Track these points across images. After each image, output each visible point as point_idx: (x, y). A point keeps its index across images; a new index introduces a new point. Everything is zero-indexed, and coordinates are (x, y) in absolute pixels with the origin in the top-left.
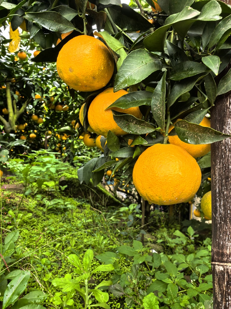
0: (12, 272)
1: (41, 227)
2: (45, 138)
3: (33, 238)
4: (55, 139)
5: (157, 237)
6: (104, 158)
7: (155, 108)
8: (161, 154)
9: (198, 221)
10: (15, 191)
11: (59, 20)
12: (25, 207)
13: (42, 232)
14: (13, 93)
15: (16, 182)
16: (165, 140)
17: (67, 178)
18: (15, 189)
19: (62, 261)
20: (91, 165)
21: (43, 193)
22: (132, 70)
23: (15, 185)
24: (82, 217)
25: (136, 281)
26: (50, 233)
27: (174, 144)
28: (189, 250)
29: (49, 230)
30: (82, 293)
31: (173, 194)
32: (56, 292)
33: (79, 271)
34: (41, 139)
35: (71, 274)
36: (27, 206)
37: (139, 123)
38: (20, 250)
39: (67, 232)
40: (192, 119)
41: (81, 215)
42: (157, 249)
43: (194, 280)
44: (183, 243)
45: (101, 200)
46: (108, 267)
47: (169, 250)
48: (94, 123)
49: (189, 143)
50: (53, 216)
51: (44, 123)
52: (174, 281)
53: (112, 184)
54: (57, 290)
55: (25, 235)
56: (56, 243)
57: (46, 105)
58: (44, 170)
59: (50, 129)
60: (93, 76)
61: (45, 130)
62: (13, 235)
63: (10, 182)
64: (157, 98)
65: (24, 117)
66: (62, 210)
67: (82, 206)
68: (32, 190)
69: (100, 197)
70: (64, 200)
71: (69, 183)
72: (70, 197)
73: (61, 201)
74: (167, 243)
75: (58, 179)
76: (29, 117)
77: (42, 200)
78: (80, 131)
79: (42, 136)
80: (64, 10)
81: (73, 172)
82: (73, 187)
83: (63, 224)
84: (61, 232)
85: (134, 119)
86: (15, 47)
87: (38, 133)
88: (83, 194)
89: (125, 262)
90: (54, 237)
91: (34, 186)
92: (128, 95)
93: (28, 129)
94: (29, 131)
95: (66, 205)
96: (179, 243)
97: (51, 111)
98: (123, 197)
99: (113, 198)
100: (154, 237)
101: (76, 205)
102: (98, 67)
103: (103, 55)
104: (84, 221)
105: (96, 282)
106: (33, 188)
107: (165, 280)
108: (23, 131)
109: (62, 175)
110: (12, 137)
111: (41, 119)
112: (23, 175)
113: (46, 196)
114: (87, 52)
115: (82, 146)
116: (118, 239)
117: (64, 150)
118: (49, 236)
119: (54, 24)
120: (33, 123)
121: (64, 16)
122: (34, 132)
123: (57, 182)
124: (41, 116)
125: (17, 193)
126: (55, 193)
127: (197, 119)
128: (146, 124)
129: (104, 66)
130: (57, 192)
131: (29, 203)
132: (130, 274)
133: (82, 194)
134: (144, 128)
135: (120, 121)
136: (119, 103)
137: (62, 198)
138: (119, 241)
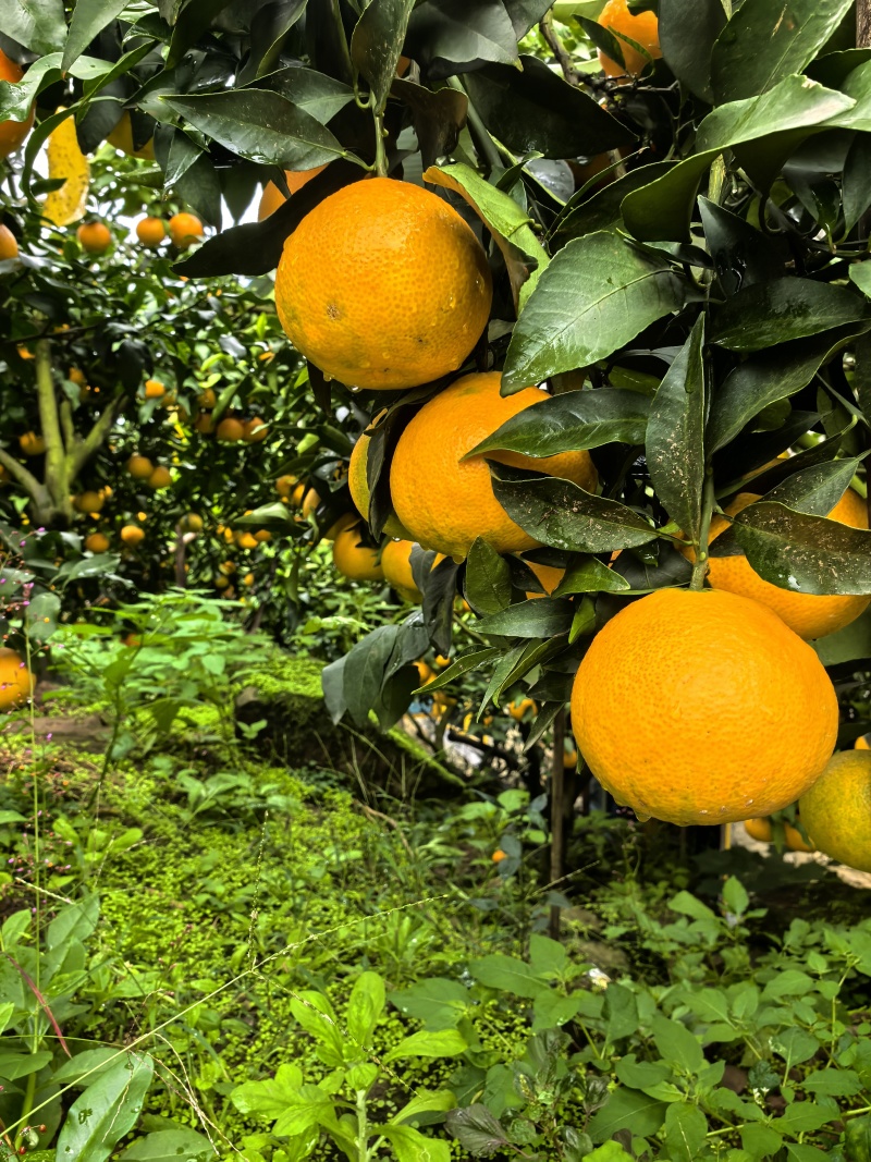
0: (78, 1057)
1: (174, 880)
2: (179, 541)
3: (147, 923)
4: (215, 544)
5: (604, 916)
6: (422, 625)
7: (661, 454)
8: (687, 632)
9: (757, 855)
10: (72, 743)
11: (285, 120)
12: (111, 806)
13: (179, 900)
14: (60, 374)
15: (74, 709)
16: (698, 574)
17: (266, 693)
18: (72, 735)
19: (260, 1013)
20: (374, 652)
21: (178, 750)
22: (572, 311)
23: (72, 720)
24: (323, 840)
25: (550, 1094)
26: (208, 902)
27: (726, 587)
28: (727, 968)
29: (206, 892)
30: (344, 1140)
31: (737, 784)
32: (243, 1132)
33: (334, 1057)
34: (162, 546)
35: (296, 1061)
36: (119, 801)
37: (594, 508)
38: (104, 973)
39: (274, 900)
40: (800, 495)
41: (318, 833)
42: (604, 962)
43: (765, 1090)
44: (703, 940)
45: (394, 776)
46: (442, 1040)
47: (653, 968)
48: (416, 507)
49: (795, 590)
50: (218, 837)
51: (174, 485)
52: (691, 1093)
53: (426, 714)
54: (245, 1123)
55: (117, 912)
56: (232, 941)
57: (180, 420)
58: (180, 664)
59: (198, 508)
60: (416, 332)
61: (177, 510)
62: (78, 915)
63: (52, 708)
64: (670, 418)
65: (101, 463)
66: (251, 813)
67: (320, 798)
68: (134, 740)
69: (392, 767)
70: (252, 775)
71: (272, 714)
72: (277, 764)
73: (243, 780)
74: (643, 940)
75: (231, 696)
76: (120, 464)
77: (173, 777)
78: (323, 520)
79: (166, 534)
80: (300, 84)
81: (287, 671)
82: (288, 726)
83: (253, 869)
84: (248, 898)
85: (577, 495)
86: (68, 205)
87: (152, 525)
88: (326, 753)
89: (496, 1017)
90: (224, 918)
91: (142, 725)
92: (547, 402)
93: (113, 508)
94: (118, 518)
95: (263, 798)
96: (689, 941)
97: (200, 441)
98: (466, 762)
99: (435, 770)
100: (594, 917)
101: (300, 795)
102: (436, 299)
103: (455, 255)
104: (334, 857)
105: (389, 1095)
106: (139, 732)
107: (657, 1088)
108: (96, 516)
109: (246, 682)
110: (69, 546)
111: (163, 469)
112: (105, 685)
113: (189, 760)
114: (397, 242)
115: (314, 571)
116: (459, 927)
117: (245, 586)
118: (205, 916)
119: (265, 137)
120: (132, 484)
121: (302, 107)
122: (135, 520)
123: (228, 709)
124: (162, 460)
125: (81, 750)
126: (219, 750)
127: (818, 495)
128: (620, 514)
129: (457, 296)
130: (228, 746)
131: (127, 790)
132: (526, 1066)
133: (322, 753)
134: (614, 530)
135: (522, 499)
136: (514, 432)
137: (245, 769)
138: (464, 933)
